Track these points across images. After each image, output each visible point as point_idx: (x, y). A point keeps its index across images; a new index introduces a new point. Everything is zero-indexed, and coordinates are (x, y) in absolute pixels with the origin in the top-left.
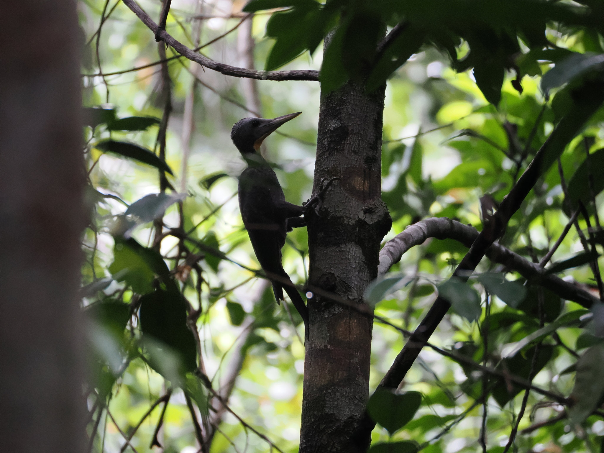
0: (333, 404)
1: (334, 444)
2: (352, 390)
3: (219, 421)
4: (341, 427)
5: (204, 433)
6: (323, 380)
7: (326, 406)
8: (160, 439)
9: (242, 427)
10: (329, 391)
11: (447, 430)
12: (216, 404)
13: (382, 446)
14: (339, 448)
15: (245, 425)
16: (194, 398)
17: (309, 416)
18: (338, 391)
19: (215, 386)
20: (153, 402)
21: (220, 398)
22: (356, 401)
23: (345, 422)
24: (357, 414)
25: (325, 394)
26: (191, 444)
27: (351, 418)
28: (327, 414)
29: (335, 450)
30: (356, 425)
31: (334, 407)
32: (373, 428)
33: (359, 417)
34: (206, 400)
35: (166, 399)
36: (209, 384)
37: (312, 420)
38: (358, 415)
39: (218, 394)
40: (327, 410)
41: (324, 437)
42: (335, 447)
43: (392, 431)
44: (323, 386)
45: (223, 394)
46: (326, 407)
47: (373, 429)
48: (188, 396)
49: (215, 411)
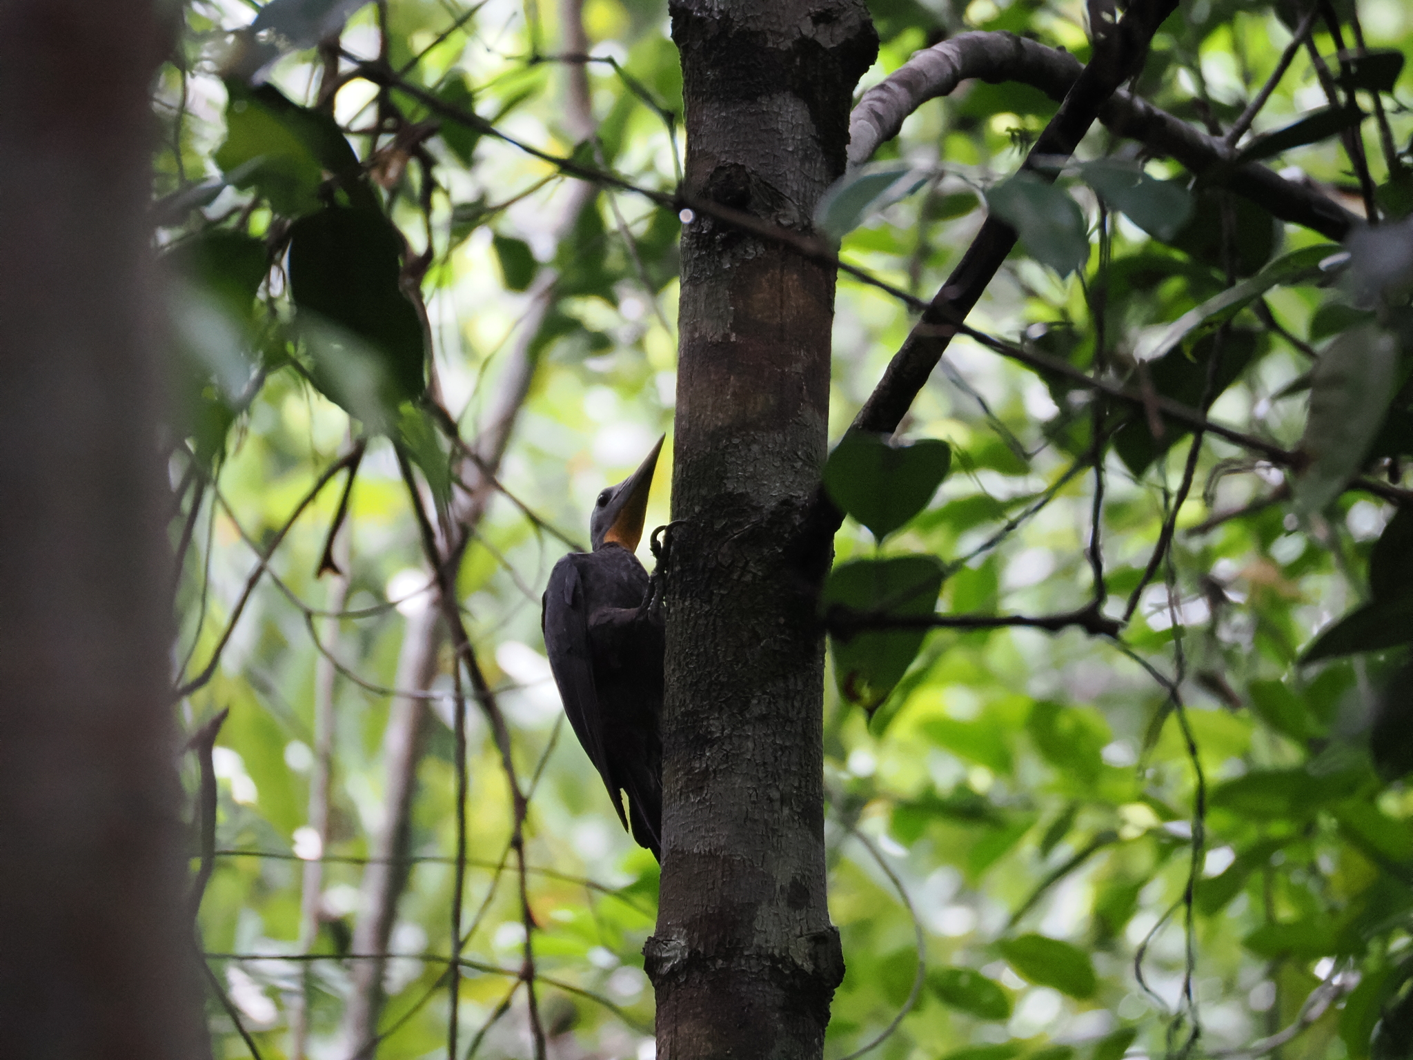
0: (744, 471)
1: (747, 563)
2: (788, 439)
3: (477, 514)
4: (764, 525)
5: (440, 542)
6: (721, 415)
7: (729, 475)
8: (339, 556)
9: (530, 530)
10: (736, 441)
11: (1012, 526)
12: (470, 474)
13: (860, 568)
14: (760, 573)
15: (536, 521)
16: (419, 464)
17: (688, 500)
18: (755, 441)
19: (467, 433)
20: (323, 469)
21: (477, 460)
22: (799, 464)
23: (772, 513)
24: (801, 493)
25: (726, 447)
26: (414, 563)
27: (786, 503)
28: (730, 494)
29: (748, 578)
30: (797, 519)
31: (748, 478)
32: (838, 526)
33: (806, 501)
34: (446, 462)
35: (352, 462)
36: (451, 429)
37: (697, 509)
38: (802, 495)
39: (473, 452)
40: (730, 486)
41: (725, 549)
42: (750, 572)
43: (881, 533)
44: (721, 428)
45: (486, 451)
46: (728, 478)
47: (839, 528)
48: (404, 456)
49: (467, 490)
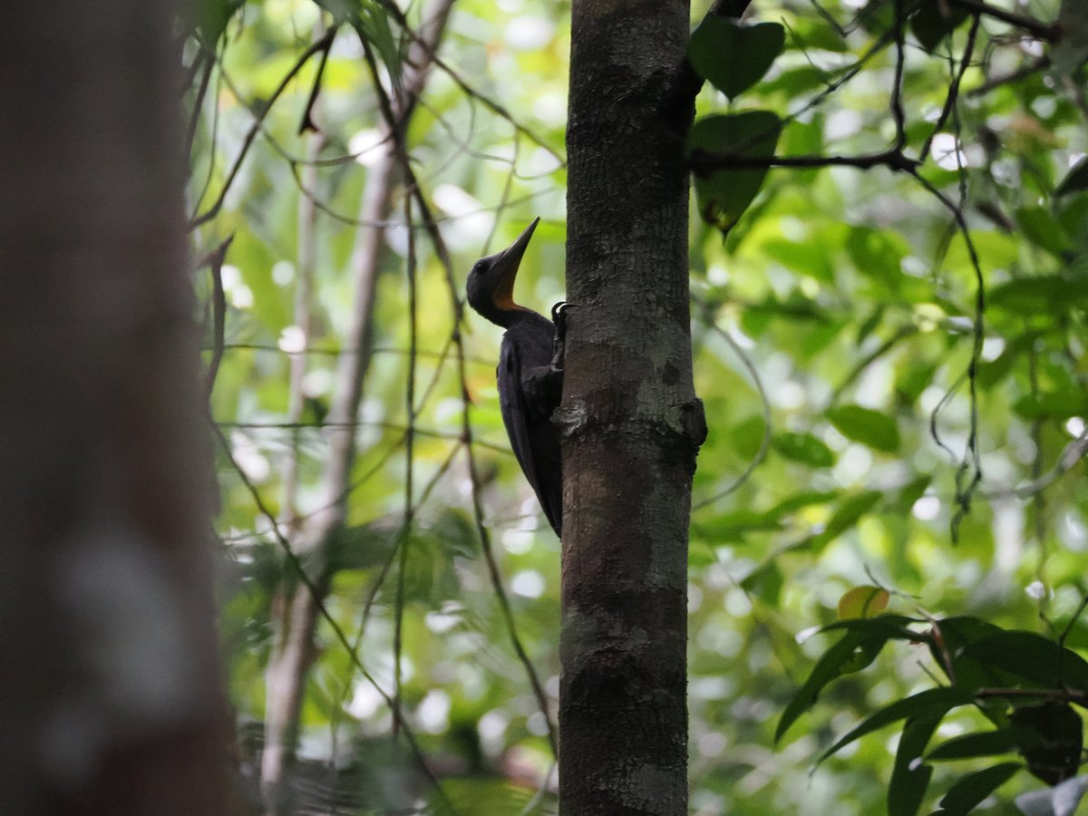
0: (626, 49)
1: (628, 121)
2: (660, 23)
3: (420, 86)
4: (641, 90)
5: (394, 107)
6: (607, 6)
7: (614, 52)
8: (316, 118)
9: (463, 97)
10: (619, 25)
11: (833, 88)
12: (415, 53)
13: (715, 121)
14: (638, 127)
15: (469, 91)
16: (375, 44)
17: (582, 71)
18: (635, 26)
19: (414, 23)
20: (303, 51)
21: (422, 43)
22: (667, 43)
23: (648, 81)
24: (670, 65)
25: (611, 30)
26: (370, 123)
27: (659, 73)
28: (616, 66)
29: (630, 131)
30: (667, 86)
31: (629, 54)
32: (698, 90)
33: (674, 71)
34: (397, 45)
35: (325, 45)
36: (401, 19)
37: (590, 79)
38: (671, 66)
39: (418, 36)
40: (615, 60)
41: (611, 110)
42: (630, 126)
43: (731, 95)
44: (608, 15)
45: (428, 36)
46: (613, 54)
48: (365, 39)
49: (415, 66)
